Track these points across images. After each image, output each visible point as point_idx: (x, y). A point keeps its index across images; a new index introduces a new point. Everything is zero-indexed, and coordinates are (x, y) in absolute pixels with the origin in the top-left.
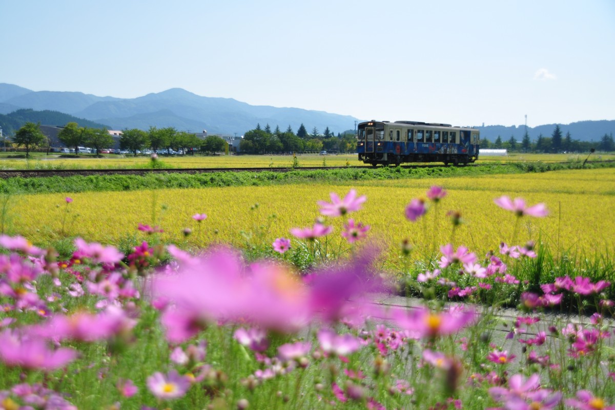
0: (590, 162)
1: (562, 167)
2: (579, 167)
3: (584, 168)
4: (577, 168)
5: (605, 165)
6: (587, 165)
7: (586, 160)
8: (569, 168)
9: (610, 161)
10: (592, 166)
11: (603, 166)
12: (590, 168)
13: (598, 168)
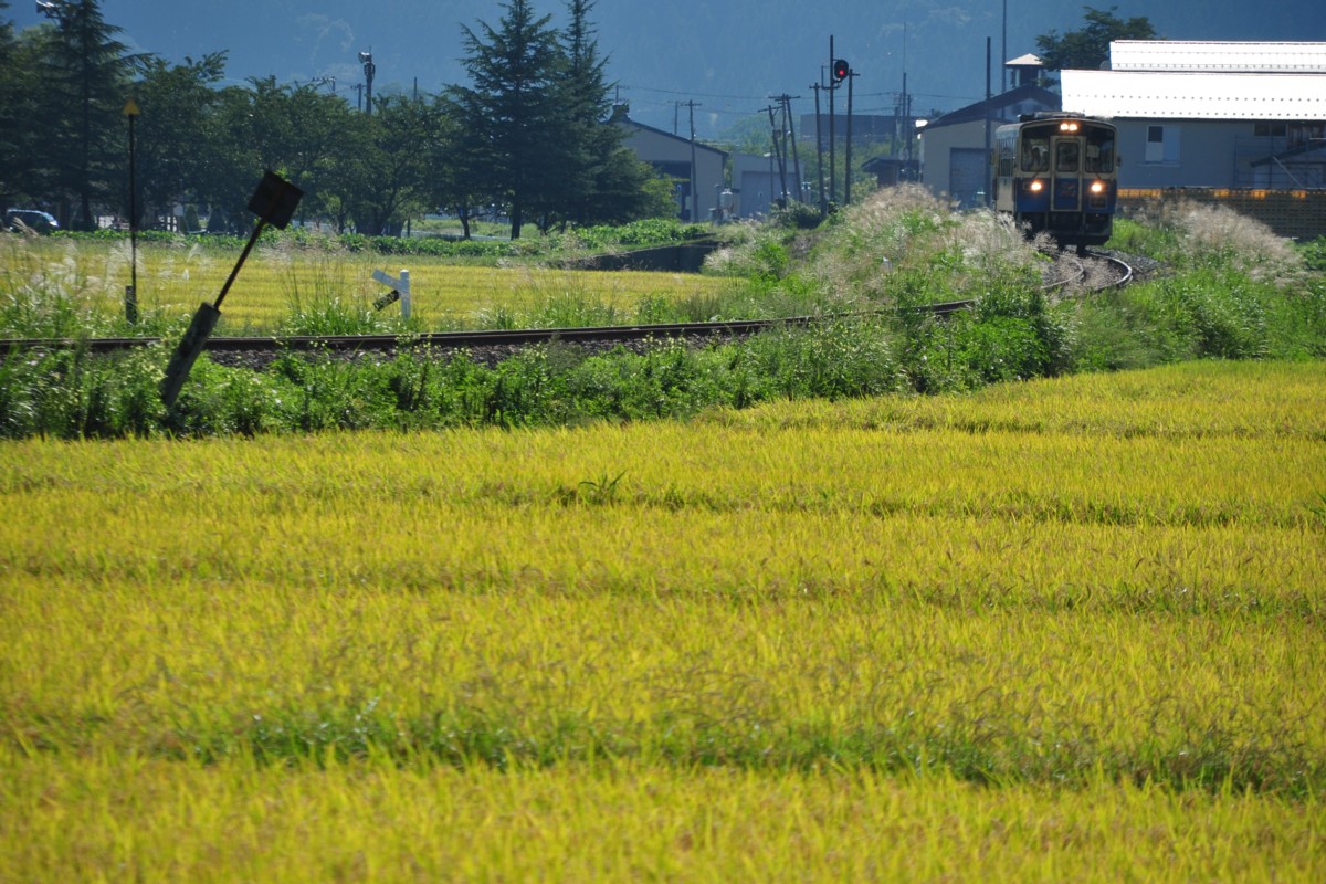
0: (255, 349)
2: (114, 404)
3: (184, 421)
4: (93, 423)
5: (436, 387)
6: (213, 378)
7: (207, 315)
9: (498, 341)
10: (279, 395)
11: (406, 401)
12: (247, 424)
13: (348, 421)
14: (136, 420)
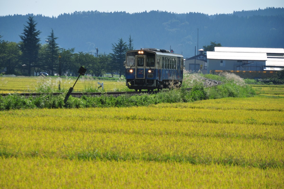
0: (79, 94)
1: (24, 103)
2: (56, 103)
3: (68, 106)
4: (53, 106)
5: (107, 101)
6: (72, 99)
7: (71, 89)
8: (38, 105)
10: (83, 102)
11: (103, 103)
12: (77, 106)
13: (93, 106)
14: (60, 106)
